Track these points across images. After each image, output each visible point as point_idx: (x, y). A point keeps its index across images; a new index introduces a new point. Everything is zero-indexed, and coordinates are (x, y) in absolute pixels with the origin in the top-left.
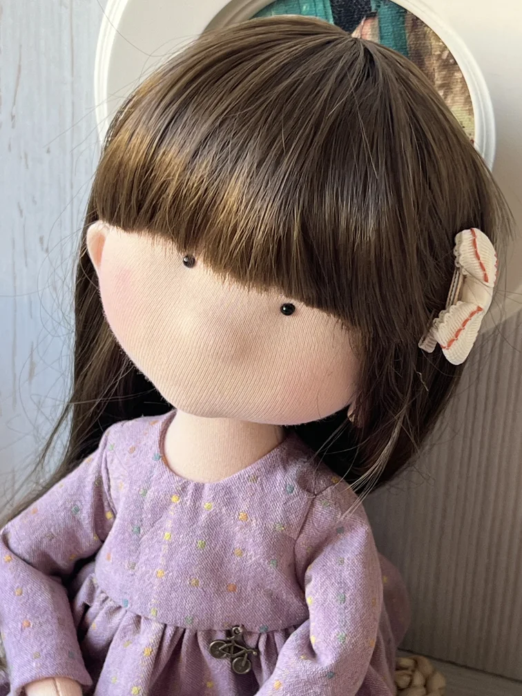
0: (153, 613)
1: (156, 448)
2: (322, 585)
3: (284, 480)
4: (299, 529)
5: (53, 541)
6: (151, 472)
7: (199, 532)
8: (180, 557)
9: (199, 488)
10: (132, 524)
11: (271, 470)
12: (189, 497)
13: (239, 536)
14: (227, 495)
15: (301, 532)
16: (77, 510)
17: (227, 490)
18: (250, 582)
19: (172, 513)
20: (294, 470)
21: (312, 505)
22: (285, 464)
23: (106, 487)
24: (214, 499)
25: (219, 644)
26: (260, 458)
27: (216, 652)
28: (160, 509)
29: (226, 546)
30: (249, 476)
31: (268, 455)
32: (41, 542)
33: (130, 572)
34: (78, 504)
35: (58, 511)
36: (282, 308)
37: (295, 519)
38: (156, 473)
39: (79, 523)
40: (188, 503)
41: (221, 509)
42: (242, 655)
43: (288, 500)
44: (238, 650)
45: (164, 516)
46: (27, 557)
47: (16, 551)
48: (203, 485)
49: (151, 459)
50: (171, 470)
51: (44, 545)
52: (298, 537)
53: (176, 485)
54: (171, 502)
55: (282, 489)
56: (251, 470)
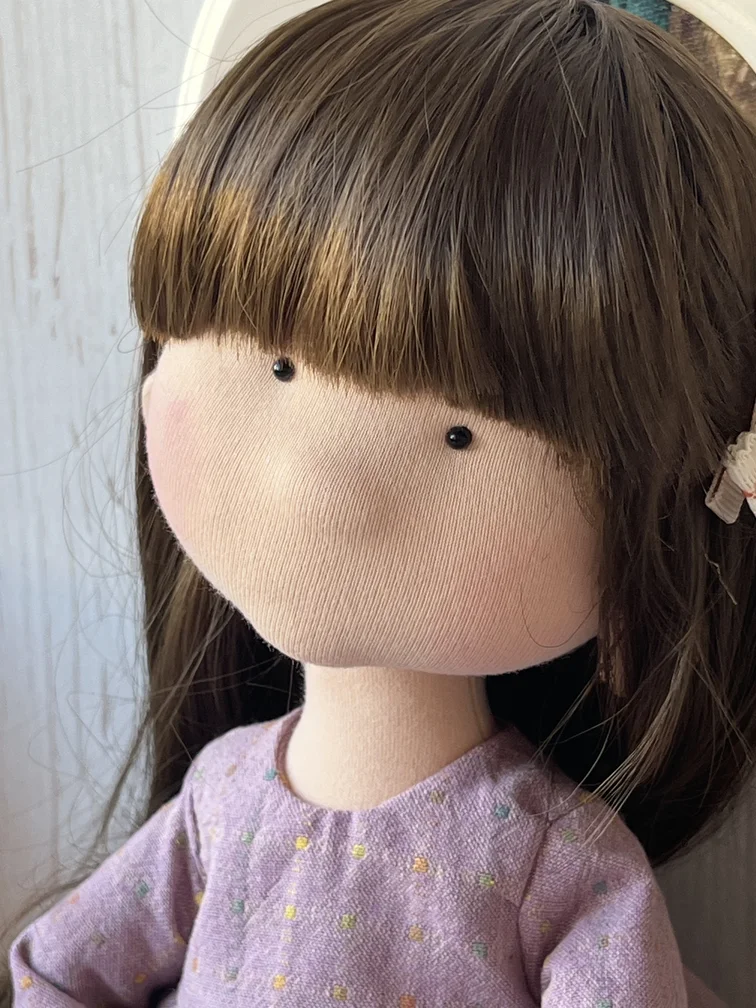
1: (270, 762)
2: (570, 984)
3: (491, 797)
4: (522, 884)
5: (104, 948)
6: (261, 801)
7: (344, 900)
8: (312, 950)
9: (342, 821)
10: (230, 895)
11: (468, 782)
12: (325, 836)
13: (414, 904)
14: (391, 830)
15: (526, 892)
16: (144, 890)
17: (391, 819)
18: (441, 990)
19: (297, 869)
20: (509, 781)
21: (545, 839)
22: (494, 773)
23: (192, 846)
26: (448, 763)
28: (277, 863)
30: (429, 793)
31: (463, 758)
32: (83, 951)
33: (230, 985)
34: (146, 879)
35: (111, 895)
36: (449, 434)
37: (512, 864)
38: (269, 801)
39: (148, 914)
40: (324, 849)
41: (380, 854)
43: (499, 832)
45: (285, 874)
46: (59, 979)
47: (41, 970)
48: (350, 814)
49: (260, 779)
50: (294, 794)
51: (88, 957)
52: (523, 899)
53: (302, 819)
54: (294, 850)
55: (489, 812)
56: (432, 783)
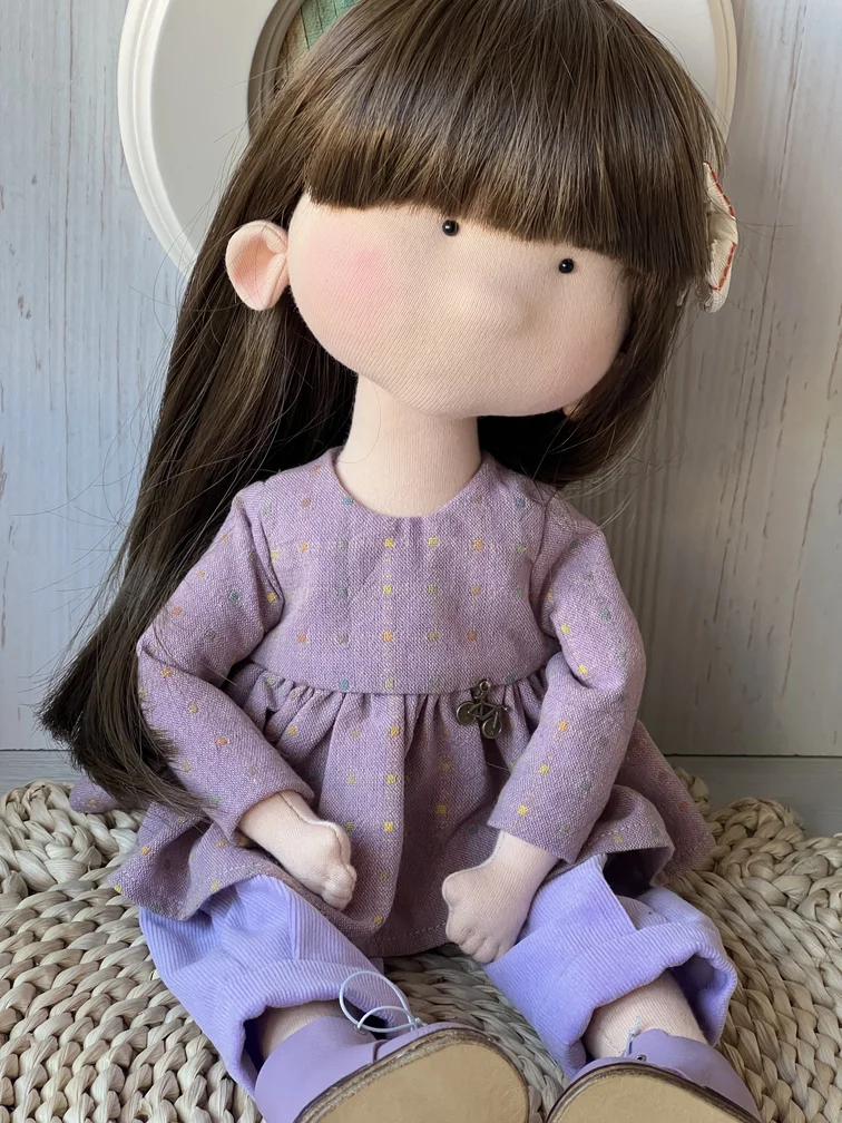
0: (389, 685)
4: (538, 547)
5: (215, 640)
6: (347, 519)
7: (427, 575)
8: (410, 610)
12: (407, 536)
13: (475, 570)
16: (236, 596)
17: (450, 517)
18: (492, 624)
19: (388, 560)
21: (546, 518)
24: (439, 531)
25: (466, 707)
27: (463, 719)
29: (461, 584)
30: (471, 497)
32: (201, 645)
33: (344, 646)
34: (236, 588)
36: (560, 264)
39: (242, 612)
40: (407, 544)
41: (449, 542)
42: (492, 716)
43: (523, 516)
44: (486, 709)
45: (378, 565)
48: (421, 518)
49: (340, 505)
50: (373, 511)
51: (204, 648)
52: (538, 558)
53: (387, 526)
54: (384, 548)
55: (513, 504)
